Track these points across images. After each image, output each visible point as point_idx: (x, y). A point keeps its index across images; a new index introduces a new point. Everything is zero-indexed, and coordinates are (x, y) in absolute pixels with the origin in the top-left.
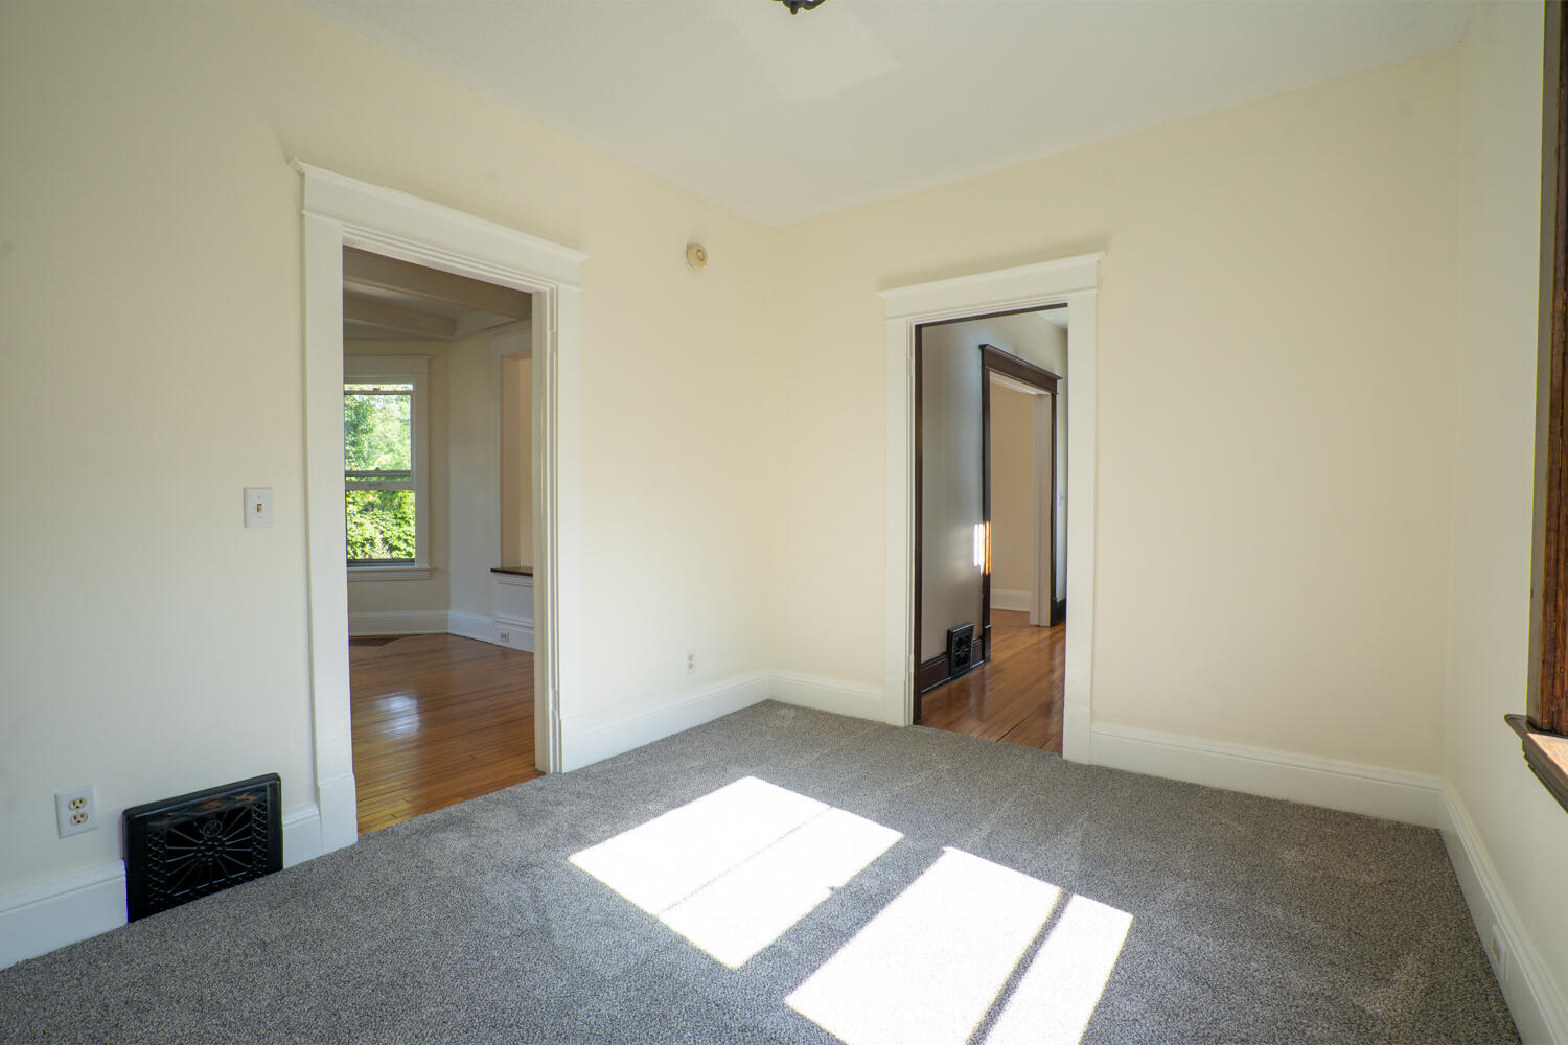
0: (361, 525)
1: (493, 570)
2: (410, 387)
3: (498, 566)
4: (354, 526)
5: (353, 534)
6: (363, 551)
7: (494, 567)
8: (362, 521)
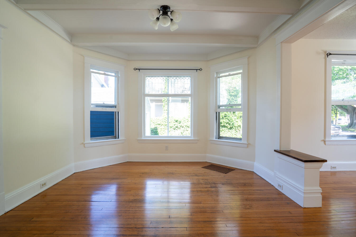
0: (237, 122)
1: (275, 151)
2: (241, 71)
3: (278, 148)
4: (236, 122)
5: (235, 124)
6: (238, 129)
7: (276, 149)
8: (238, 121)
